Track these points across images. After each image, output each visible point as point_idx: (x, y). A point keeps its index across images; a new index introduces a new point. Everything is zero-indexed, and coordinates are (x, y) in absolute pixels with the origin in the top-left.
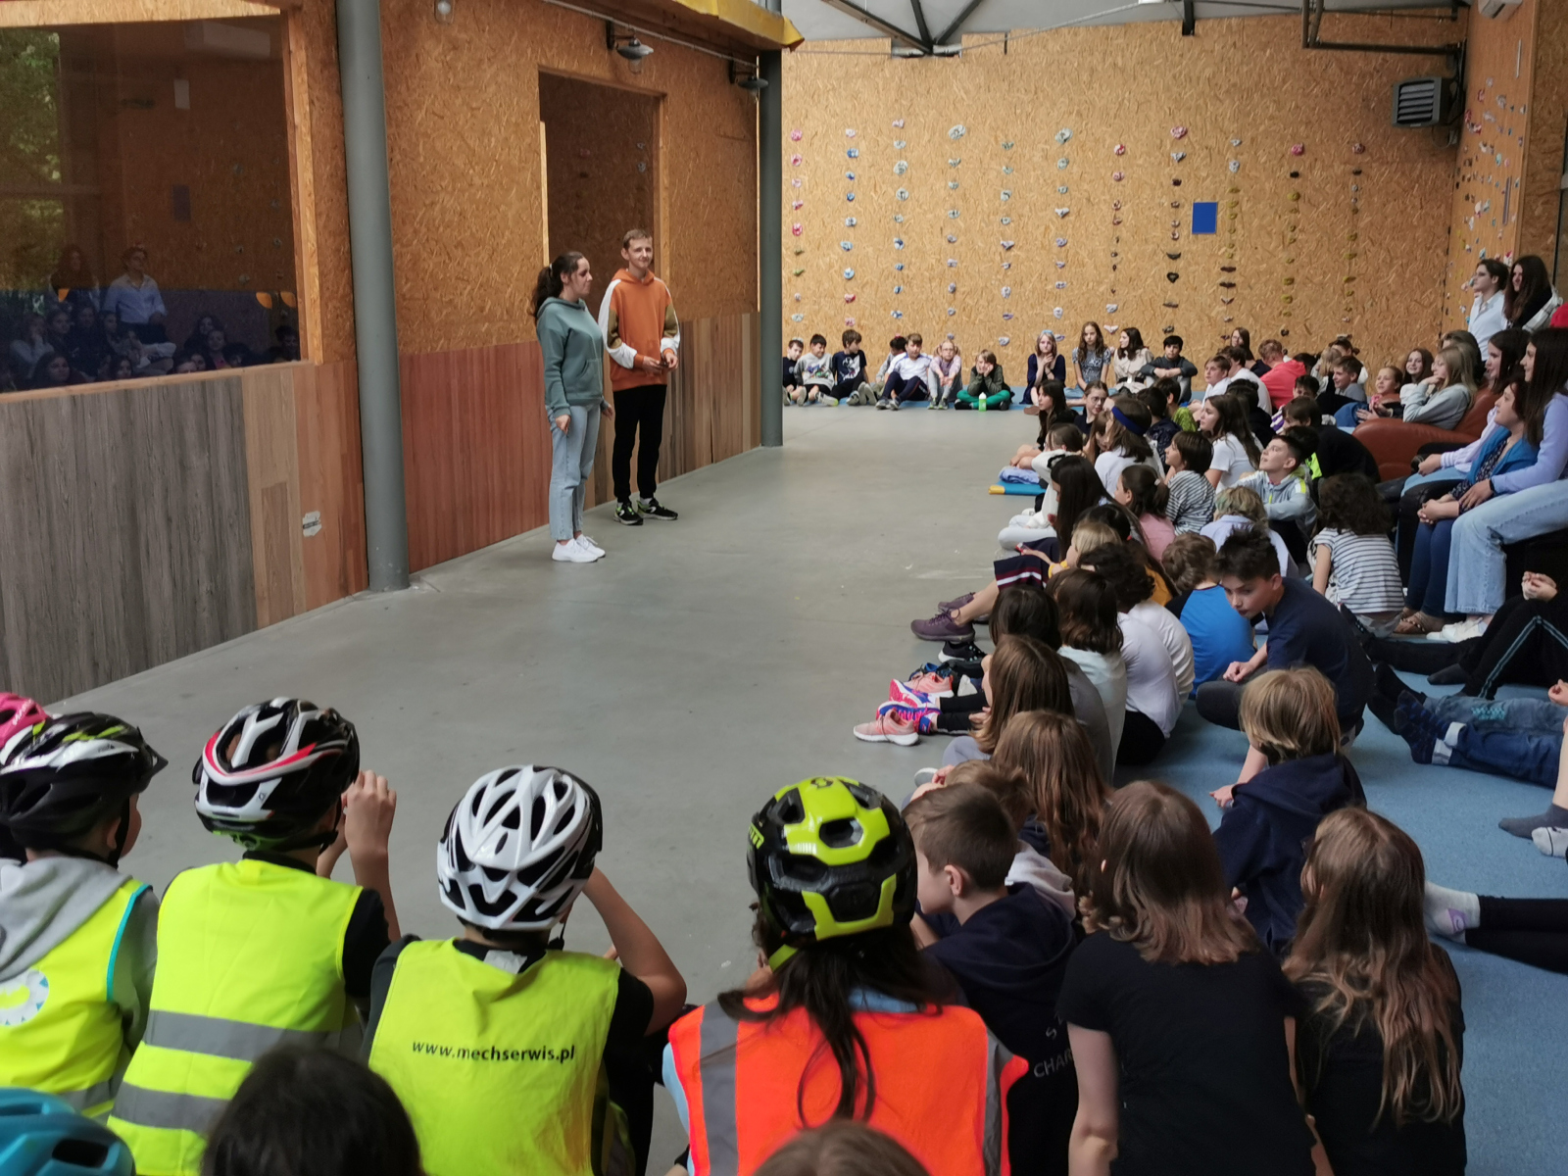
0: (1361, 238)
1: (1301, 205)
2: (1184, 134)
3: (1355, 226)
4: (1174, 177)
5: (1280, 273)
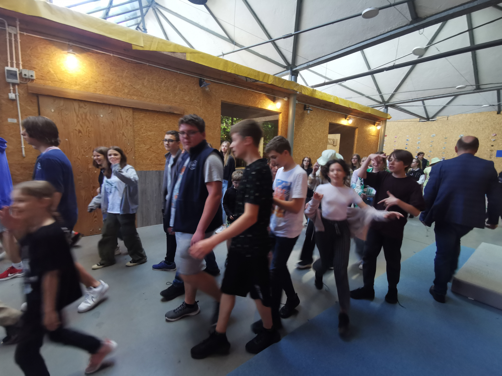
2: (496, 135)
4: (492, 144)
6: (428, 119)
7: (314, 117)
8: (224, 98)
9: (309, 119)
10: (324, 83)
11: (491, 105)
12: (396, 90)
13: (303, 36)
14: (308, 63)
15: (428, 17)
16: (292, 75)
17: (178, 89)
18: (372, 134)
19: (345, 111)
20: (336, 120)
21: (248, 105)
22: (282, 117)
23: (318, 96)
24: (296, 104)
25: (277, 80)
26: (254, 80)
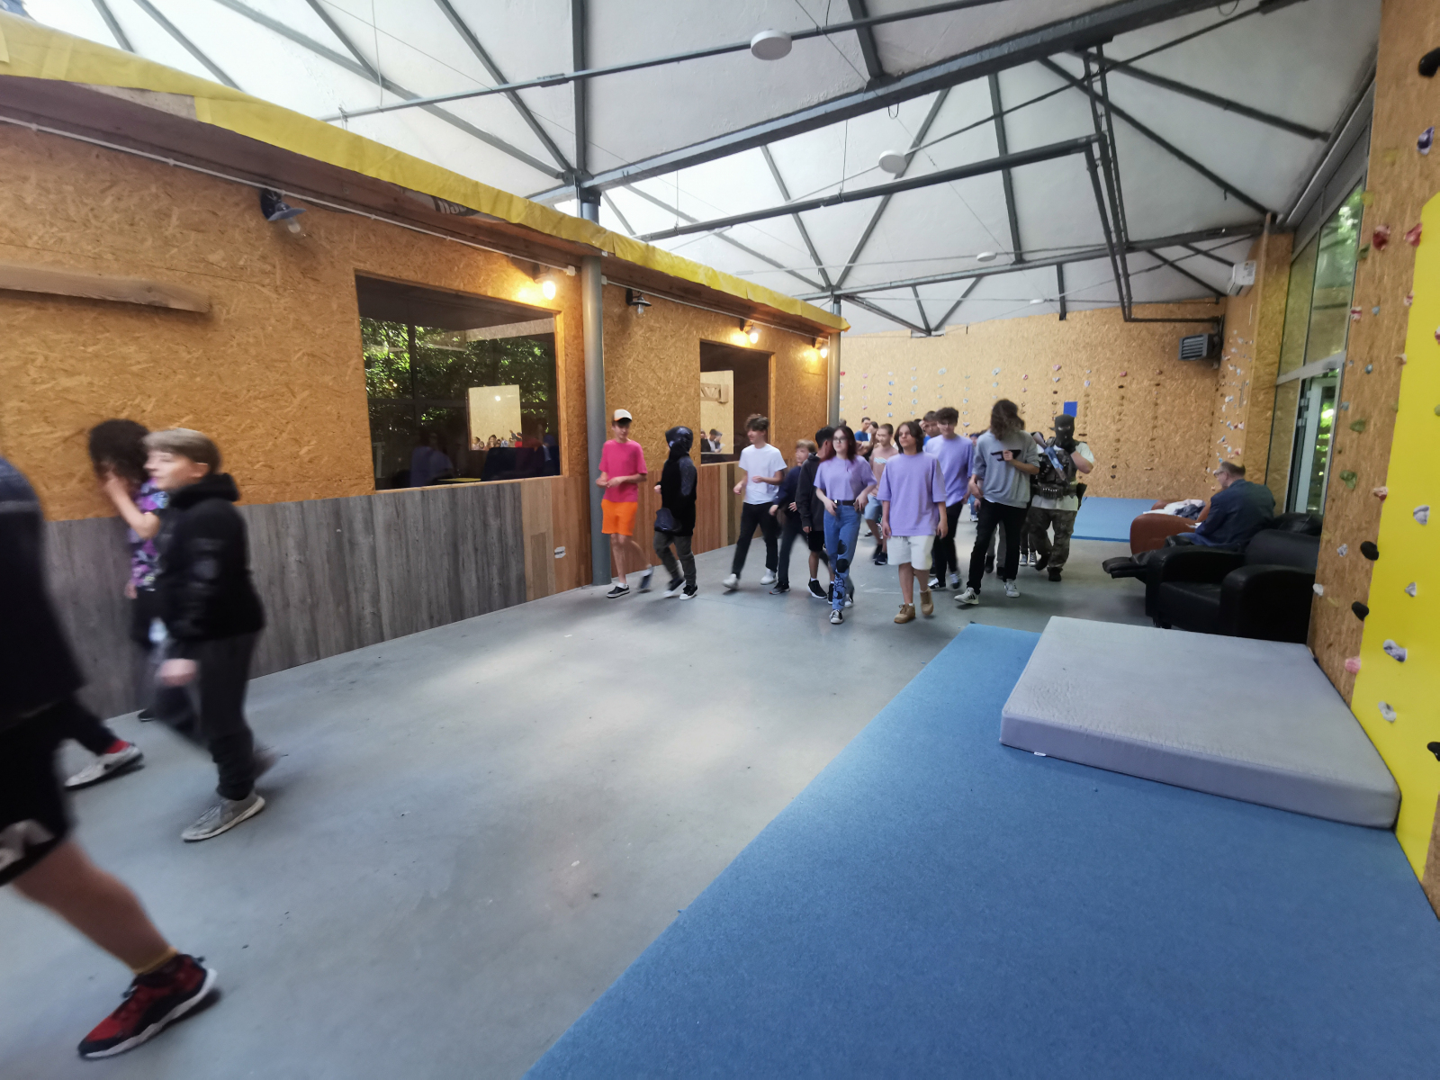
0: (1159, 418)
1: (1125, 402)
2: (1060, 368)
3: (1155, 412)
4: (1054, 390)
5: (1112, 436)
6: (928, 331)
7: (658, 325)
8: (365, 262)
9: (643, 331)
10: (676, 228)
11: (1046, 300)
12: (854, 259)
13: (599, 86)
14: (625, 170)
15: (904, 76)
16: (583, 200)
17: (174, 221)
18: (811, 371)
19: (739, 310)
20: (718, 332)
21: (452, 288)
22: (565, 324)
23: (661, 265)
24: (603, 285)
25: (537, 213)
26: (462, 210)
